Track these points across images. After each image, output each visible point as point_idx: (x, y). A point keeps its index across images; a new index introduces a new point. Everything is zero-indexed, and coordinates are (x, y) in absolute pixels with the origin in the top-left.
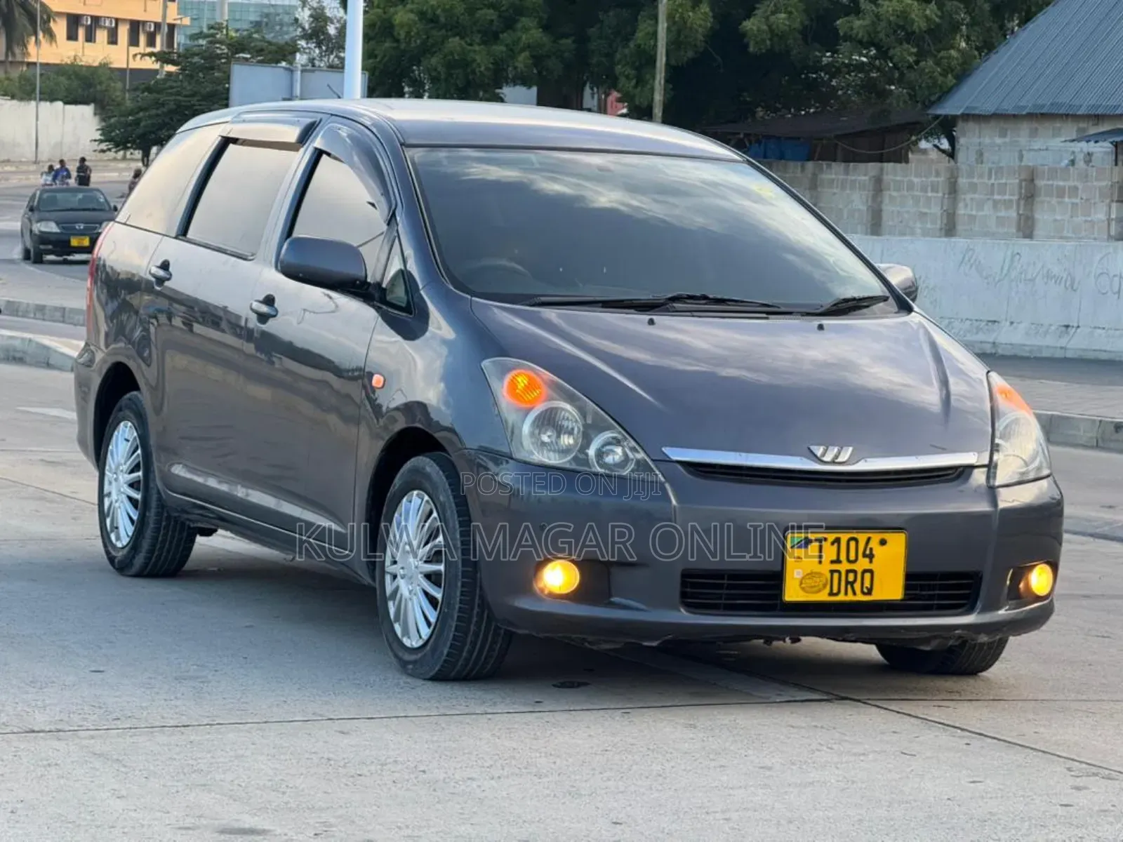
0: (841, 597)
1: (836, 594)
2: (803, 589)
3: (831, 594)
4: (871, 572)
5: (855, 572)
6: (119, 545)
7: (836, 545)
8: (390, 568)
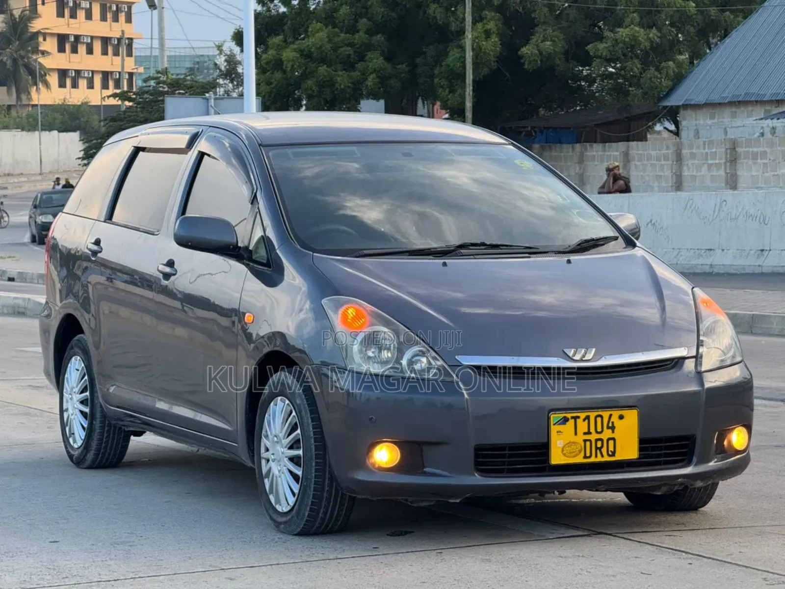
0: (593, 459)
1: (590, 457)
2: (564, 455)
3: (585, 457)
4: (614, 439)
5: (602, 440)
6: (76, 446)
7: (587, 421)
8: (264, 454)
